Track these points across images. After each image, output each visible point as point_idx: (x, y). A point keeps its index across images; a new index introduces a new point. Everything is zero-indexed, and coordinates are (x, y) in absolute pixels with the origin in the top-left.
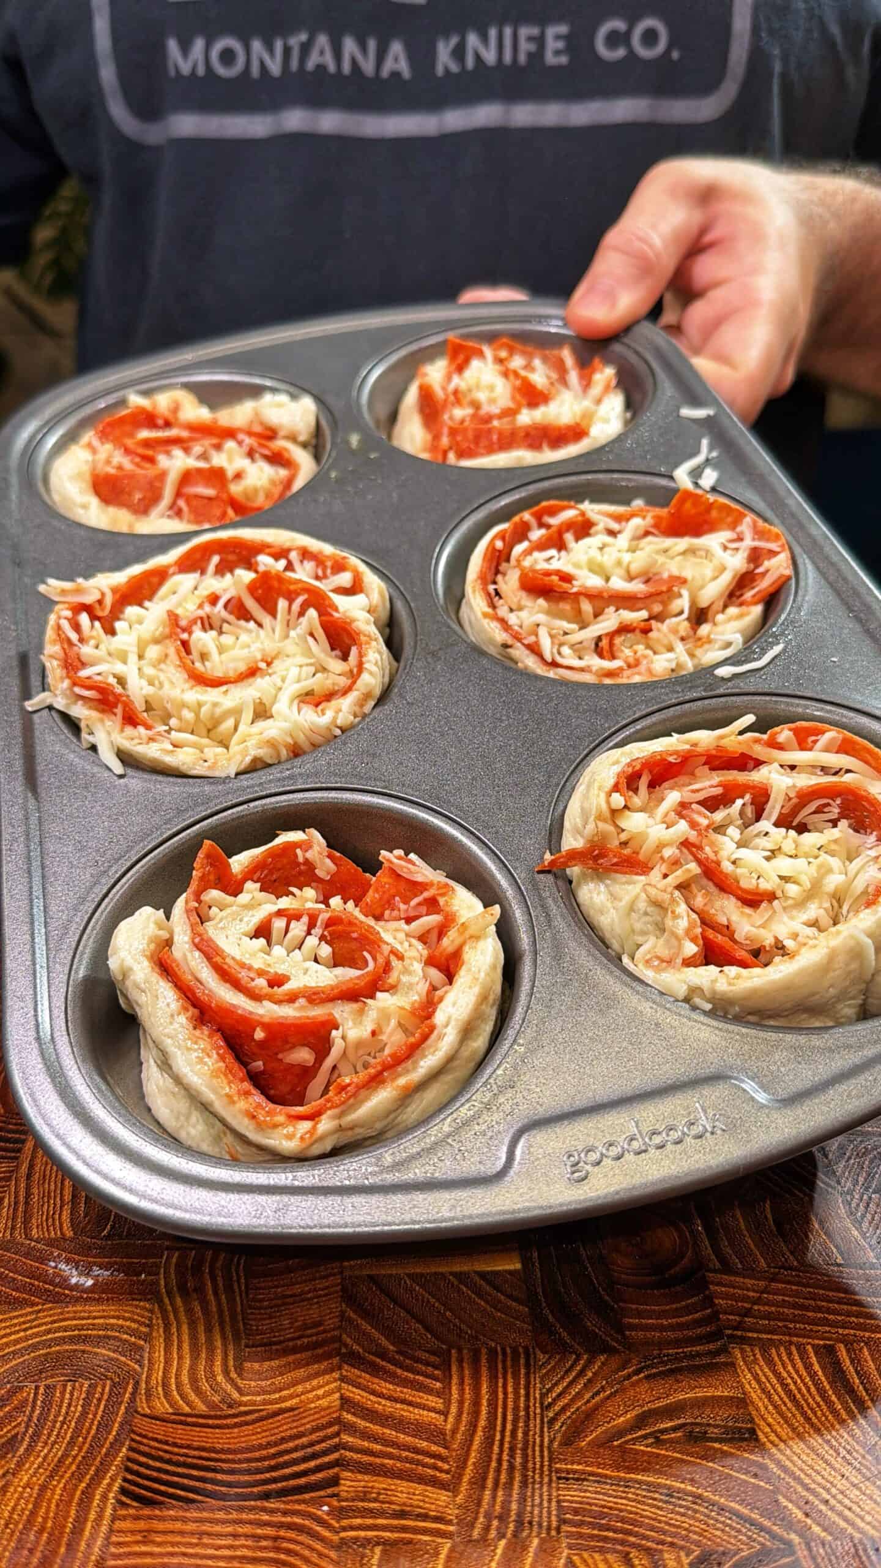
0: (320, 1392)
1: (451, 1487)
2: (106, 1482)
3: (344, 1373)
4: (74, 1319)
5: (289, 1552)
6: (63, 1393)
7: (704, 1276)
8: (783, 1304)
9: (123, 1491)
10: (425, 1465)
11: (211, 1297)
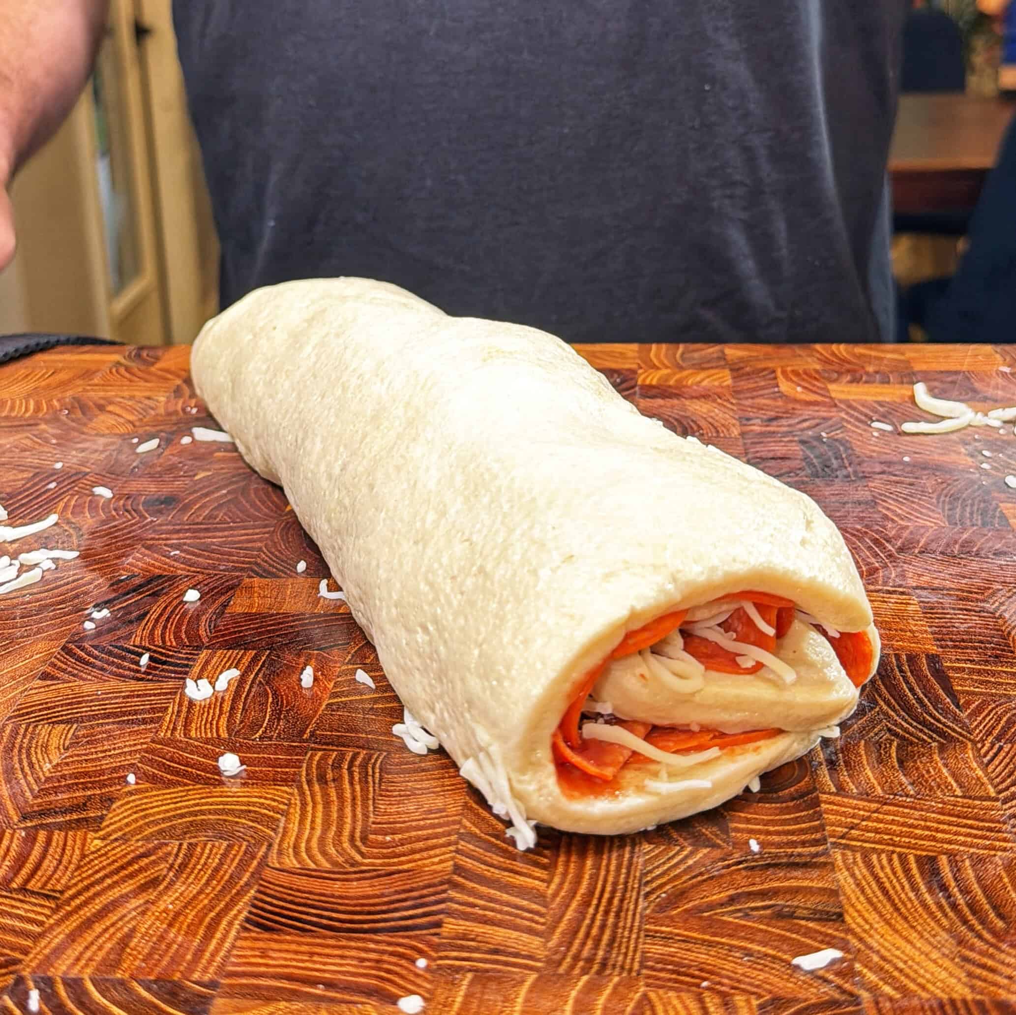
0: (436, 860)
1: (546, 935)
2: (234, 912)
3: (460, 847)
4: (221, 796)
5: (388, 971)
6: (203, 849)
7: (817, 797)
8: (892, 822)
9: (247, 920)
10: (523, 918)
11: (347, 785)
